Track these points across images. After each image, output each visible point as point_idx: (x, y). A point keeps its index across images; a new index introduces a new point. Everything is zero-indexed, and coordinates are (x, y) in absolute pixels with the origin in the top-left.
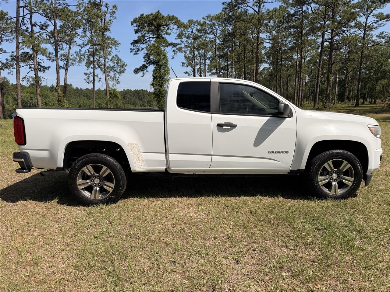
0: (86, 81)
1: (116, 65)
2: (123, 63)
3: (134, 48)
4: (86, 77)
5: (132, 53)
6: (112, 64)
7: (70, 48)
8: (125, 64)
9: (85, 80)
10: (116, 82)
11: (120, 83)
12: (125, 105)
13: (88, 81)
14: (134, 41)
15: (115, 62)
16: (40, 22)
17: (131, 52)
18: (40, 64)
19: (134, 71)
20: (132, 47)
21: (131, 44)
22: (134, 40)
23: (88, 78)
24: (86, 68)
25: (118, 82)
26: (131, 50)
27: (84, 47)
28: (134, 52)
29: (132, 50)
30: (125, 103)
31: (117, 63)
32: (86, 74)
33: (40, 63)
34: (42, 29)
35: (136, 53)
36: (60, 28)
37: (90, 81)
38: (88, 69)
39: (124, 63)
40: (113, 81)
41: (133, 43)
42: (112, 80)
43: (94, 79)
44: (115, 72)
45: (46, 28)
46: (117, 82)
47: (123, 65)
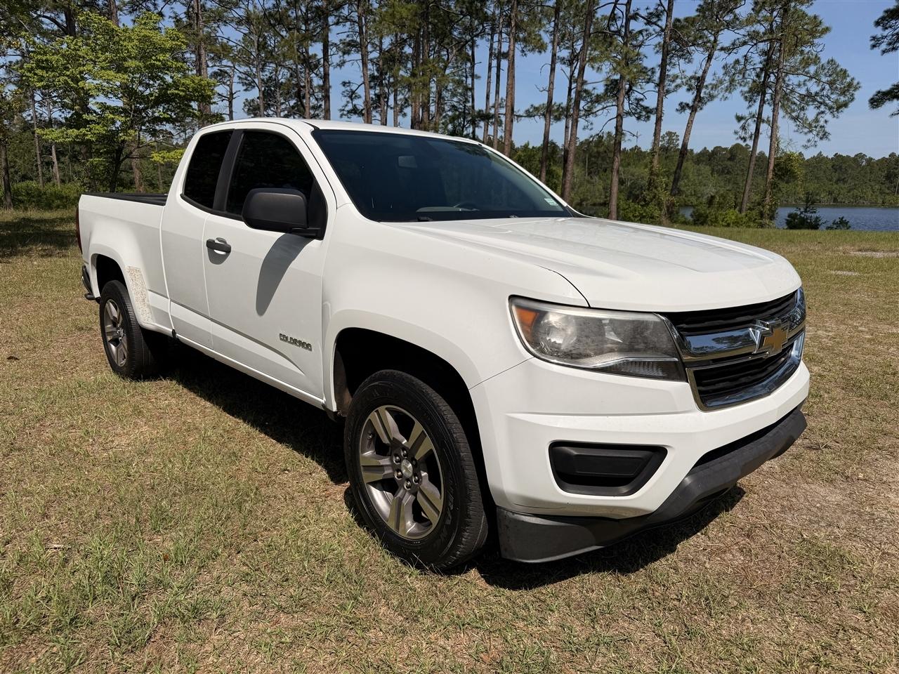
0: (737, 136)
1: (827, 87)
2: (848, 80)
3: (886, 33)
4: (738, 126)
5: (878, 51)
6: (815, 85)
7: (710, 58)
8: (855, 82)
9: (736, 133)
10: (818, 135)
11: (830, 137)
12: (887, 197)
13: (743, 135)
14: (886, 12)
15: (824, 79)
16: (647, 9)
17: (874, 46)
18: (641, 103)
19: (872, 99)
20: (879, 32)
21: (877, 24)
22: (885, 9)
23: (744, 128)
24: (747, 104)
25: (825, 136)
26: (873, 42)
27: (735, 51)
28: (884, 46)
29: (876, 42)
30: (887, 191)
31: (831, 83)
32: (739, 119)
33: (642, 100)
34: (649, 23)
35: (891, 46)
36: (698, 13)
37: (747, 136)
38: (750, 106)
39: (853, 79)
40: (811, 131)
41: (883, 18)
42: (806, 130)
43: (757, 129)
44: (822, 108)
45: (658, 20)
46: (821, 135)
47: (850, 85)
